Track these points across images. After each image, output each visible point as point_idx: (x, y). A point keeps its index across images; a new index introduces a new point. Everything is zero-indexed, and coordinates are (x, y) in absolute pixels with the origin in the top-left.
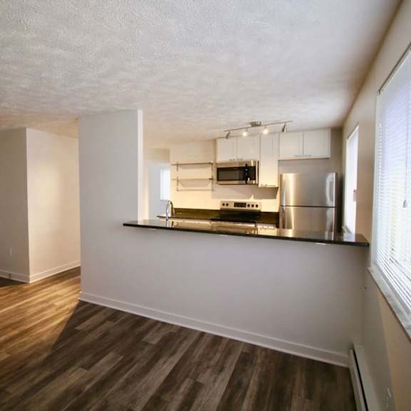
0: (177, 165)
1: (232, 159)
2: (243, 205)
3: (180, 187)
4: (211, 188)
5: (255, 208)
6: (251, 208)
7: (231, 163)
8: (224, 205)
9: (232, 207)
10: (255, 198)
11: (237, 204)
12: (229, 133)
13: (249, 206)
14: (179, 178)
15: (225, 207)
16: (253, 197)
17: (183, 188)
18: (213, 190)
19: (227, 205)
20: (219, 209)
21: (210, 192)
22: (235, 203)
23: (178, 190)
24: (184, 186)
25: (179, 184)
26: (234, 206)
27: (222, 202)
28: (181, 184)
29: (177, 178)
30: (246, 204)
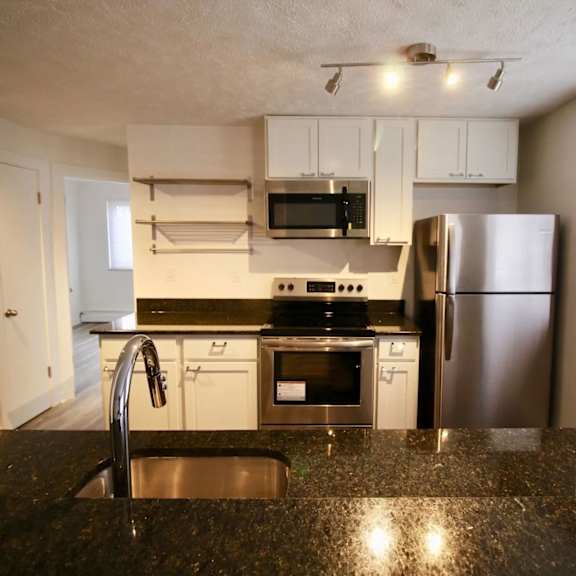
0: (152, 183)
1: (307, 173)
2: (328, 286)
3: (162, 243)
4: (247, 247)
5: (354, 294)
6: (345, 294)
7: (306, 184)
8: (282, 287)
9: (302, 292)
10: (353, 269)
11: (313, 286)
12: (337, 76)
13: (341, 288)
14: (158, 219)
15: (286, 293)
16: (347, 267)
17: (170, 246)
18: (251, 251)
19: (291, 287)
20: (268, 296)
21: (246, 256)
22: (309, 283)
23: (155, 252)
24: (172, 241)
25: (158, 233)
26: (308, 291)
27: (276, 279)
28: (163, 233)
29: (153, 218)
30: (334, 284)
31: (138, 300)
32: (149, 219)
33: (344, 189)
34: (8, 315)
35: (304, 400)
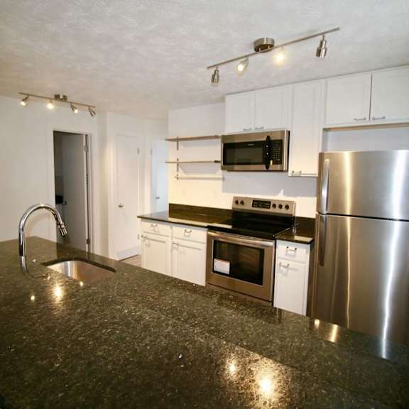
0: (178, 140)
1: (247, 128)
2: (265, 204)
3: (181, 173)
4: (221, 176)
5: (283, 211)
6: (277, 210)
8: (237, 202)
9: (248, 207)
10: (286, 194)
11: (257, 203)
13: (274, 206)
14: (180, 160)
15: (240, 207)
16: (282, 191)
17: (184, 175)
18: (223, 179)
19: (242, 203)
20: (230, 207)
21: (221, 182)
22: (254, 201)
23: (178, 178)
24: (185, 172)
25: (180, 169)
26: (253, 206)
27: (235, 198)
28: (182, 168)
29: (178, 160)
30: (270, 203)
31: (170, 205)
32: (176, 161)
33: (268, 137)
34: (120, 206)
35: (228, 273)
